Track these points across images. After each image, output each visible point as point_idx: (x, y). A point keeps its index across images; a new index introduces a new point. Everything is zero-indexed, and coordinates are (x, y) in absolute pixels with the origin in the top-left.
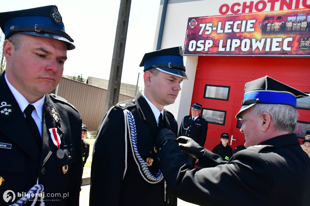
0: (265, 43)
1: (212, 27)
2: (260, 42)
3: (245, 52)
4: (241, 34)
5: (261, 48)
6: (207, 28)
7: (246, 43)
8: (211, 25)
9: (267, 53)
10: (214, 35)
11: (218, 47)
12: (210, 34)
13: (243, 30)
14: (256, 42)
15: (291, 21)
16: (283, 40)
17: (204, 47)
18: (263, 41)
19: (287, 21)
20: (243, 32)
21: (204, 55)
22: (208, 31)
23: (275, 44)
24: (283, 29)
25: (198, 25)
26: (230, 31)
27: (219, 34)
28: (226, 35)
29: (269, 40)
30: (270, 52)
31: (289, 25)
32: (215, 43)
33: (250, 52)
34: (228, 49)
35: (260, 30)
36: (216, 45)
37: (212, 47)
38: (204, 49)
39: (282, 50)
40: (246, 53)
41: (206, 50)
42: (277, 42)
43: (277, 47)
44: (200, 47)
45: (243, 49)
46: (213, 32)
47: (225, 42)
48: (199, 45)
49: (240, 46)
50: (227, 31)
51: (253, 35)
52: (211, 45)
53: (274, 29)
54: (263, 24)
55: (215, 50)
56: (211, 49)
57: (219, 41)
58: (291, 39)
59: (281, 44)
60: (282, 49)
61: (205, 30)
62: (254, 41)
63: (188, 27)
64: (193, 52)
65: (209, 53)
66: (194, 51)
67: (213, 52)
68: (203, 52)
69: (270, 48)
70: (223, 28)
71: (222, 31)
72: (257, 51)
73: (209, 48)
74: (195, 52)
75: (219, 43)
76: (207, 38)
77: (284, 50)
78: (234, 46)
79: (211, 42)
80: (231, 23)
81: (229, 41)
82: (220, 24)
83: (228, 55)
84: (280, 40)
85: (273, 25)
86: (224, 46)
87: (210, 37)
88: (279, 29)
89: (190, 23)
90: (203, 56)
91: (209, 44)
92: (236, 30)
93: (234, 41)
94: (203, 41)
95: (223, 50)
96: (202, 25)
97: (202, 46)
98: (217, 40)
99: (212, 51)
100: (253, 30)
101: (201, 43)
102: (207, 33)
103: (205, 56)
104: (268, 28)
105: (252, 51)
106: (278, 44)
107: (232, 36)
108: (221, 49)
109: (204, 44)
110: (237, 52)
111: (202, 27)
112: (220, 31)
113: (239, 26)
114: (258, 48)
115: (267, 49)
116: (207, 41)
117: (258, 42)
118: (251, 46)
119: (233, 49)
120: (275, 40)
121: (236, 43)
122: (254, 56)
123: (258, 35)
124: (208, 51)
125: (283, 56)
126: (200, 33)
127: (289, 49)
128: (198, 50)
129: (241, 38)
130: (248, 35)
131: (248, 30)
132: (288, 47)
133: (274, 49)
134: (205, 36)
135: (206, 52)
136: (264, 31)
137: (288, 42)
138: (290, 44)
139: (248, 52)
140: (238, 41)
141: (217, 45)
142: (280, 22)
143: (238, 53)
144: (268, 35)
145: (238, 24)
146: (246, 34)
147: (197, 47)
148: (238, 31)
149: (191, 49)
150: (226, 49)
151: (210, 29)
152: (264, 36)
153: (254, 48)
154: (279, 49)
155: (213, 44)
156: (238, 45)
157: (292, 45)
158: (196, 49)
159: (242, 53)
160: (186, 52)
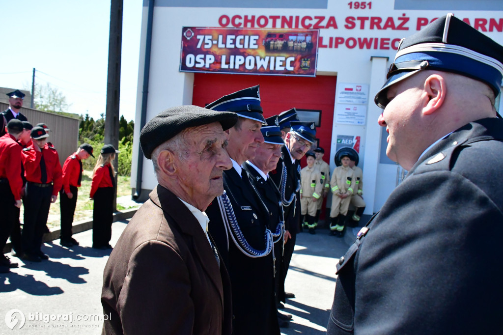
0: (269, 62)
1: (212, 40)
2: (264, 59)
4: (245, 51)
5: (265, 67)
6: (206, 41)
7: (250, 61)
8: (210, 37)
9: (272, 72)
10: (215, 50)
11: (220, 63)
12: (210, 48)
13: (246, 46)
14: (261, 59)
15: (292, 40)
16: (286, 59)
17: (205, 63)
18: (267, 59)
19: (288, 40)
20: (246, 49)
21: (205, 72)
22: (208, 44)
23: (278, 63)
24: (285, 49)
25: (195, 36)
26: (233, 46)
27: (221, 48)
28: (228, 51)
29: (272, 59)
30: (275, 71)
31: (291, 44)
33: (255, 70)
34: (232, 66)
35: (264, 48)
36: (218, 61)
37: (214, 63)
38: (205, 66)
40: (251, 71)
41: (207, 66)
42: (281, 61)
43: (280, 66)
44: (200, 63)
45: (248, 67)
46: (214, 47)
47: (228, 58)
48: (198, 60)
49: (245, 63)
50: (229, 46)
51: (256, 53)
52: (213, 60)
53: (277, 47)
54: (266, 42)
55: (217, 66)
56: (213, 65)
57: (221, 57)
58: (293, 59)
59: (284, 63)
60: (285, 69)
61: (204, 43)
62: (258, 58)
63: (184, 38)
64: (191, 68)
65: (211, 70)
67: (216, 69)
68: (204, 68)
69: (275, 67)
70: (224, 42)
71: (223, 46)
72: (262, 69)
73: (210, 64)
74: (194, 68)
75: (221, 59)
76: (207, 52)
77: (287, 70)
78: (238, 63)
79: (212, 57)
80: (233, 37)
81: (232, 57)
82: (221, 37)
83: (232, 73)
84: (283, 59)
85: (276, 43)
86: (228, 63)
87: (210, 52)
88: (281, 47)
89: (185, 34)
91: (210, 59)
92: (239, 46)
93: (238, 57)
94: (202, 56)
95: (226, 67)
96: (200, 37)
97: (202, 61)
98: (219, 56)
99: (214, 68)
100: (256, 47)
101: (200, 58)
102: (206, 47)
104: (272, 46)
105: (257, 69)
106: (281, 63)
107: (235, 52)
108: (224, 66)
109: (204, 59)
110: (242, 69)
111: (199, 40)
112: (221, 45)
113: (242, 42)
114: (262, 66)
116: (208, 57)
117: (262, 60)
118: (256, 64)
119: (237, 67)
120: (278, 59)
121: (240, 60)
122: (259, 74)
123: (262, 52)
124: (210, 68)
125: (287, 75)
126: (199, 46)
127: (292, 69)
128: (198, 66)
129: (245, 54)
130: (252, 52)
131: (252, 46)
132: (291, 66)
133: (278, 68)
134: (205, 50)
135: (207, 69)
136: (268, 48)
137: (291, 62)
138: (292, 63)
139: (253, 71)
140: (242, 58)
141: (220, 61)
142: (282, 40)
143: (243, 71)
144: (272, 53)
145: (241, 40)
146: (250, 51)
147: (196, 62)
148: (241, 46)
149: (188, 65)
150: (229, 66)
151: (210, 42)
152: (268, 54)
153: (259, 67)
154: (282, 69)
155: (215, 60)
156: (242, 62)
157: (294, 65)
158: (195, 65)
159: (246, 71)
160: (184, 67)
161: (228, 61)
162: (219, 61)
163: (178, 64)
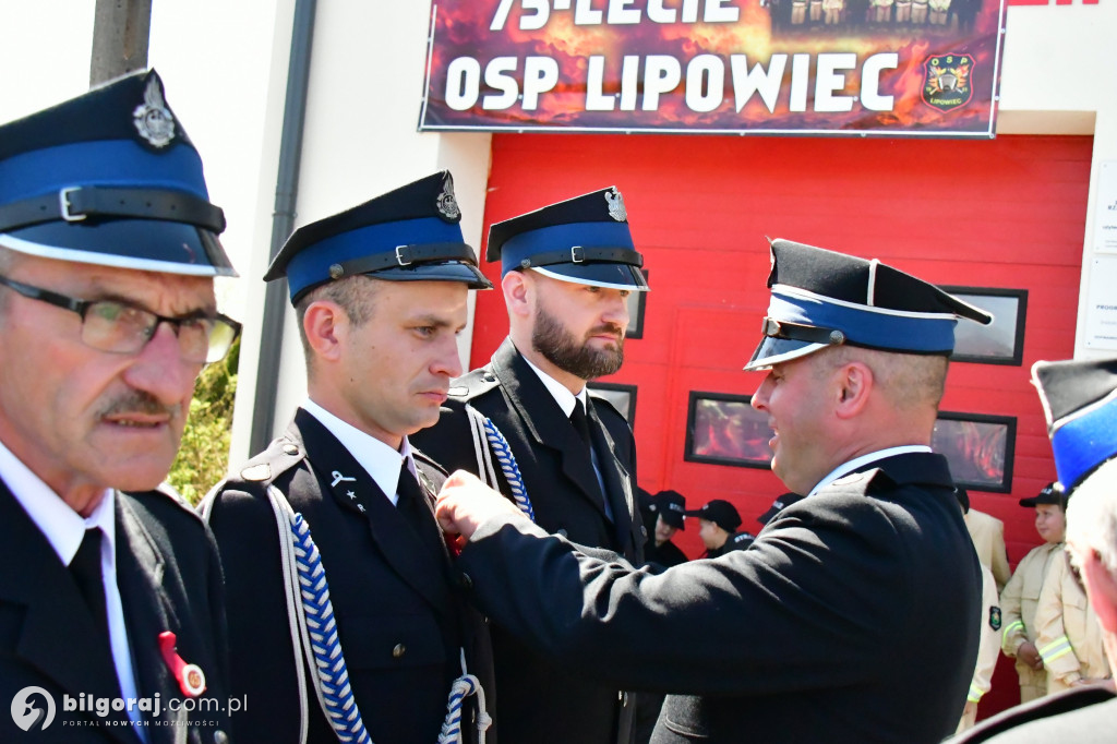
0: (787, 77)
2: (766, 69)
3: (705, 115)
4: (684, 34)
5: (770, 100)
6: (528, 2)
7: (705, 74)
9: (799, 120)
10: (562, 34)
11: (584, 89)
12: (542, 30)
13: (689, 14)
14: (750, 69)
16: (862, 62)
17: (521, 91)
18: (778, 64)
20: (689, 25)
21: (521, 129)
22: (534, 11)
23: (827, 81)
24: (859, 17)
26: (634, 17)
27: (585, 28)
28: (616, 37)
29: (801, 64)
30: (810, 118)
32: (567, 71)
33: (726, 116)
34: (628, 101)
36: (572, 84)
37: (554, 91)
38: (519, 102)
39: (858, 109)
40: (708, 121)
41: (530, 103)
42: (837, 71)
43: (835, 93)
44: (500, 92)
45: (694, 101)
46: (557, 21)
47: (614, 66)
48: (493, 80)
49: (682, 86)
50: (618, 15)
51: (733, 40)
52: (552, 79)
53: (823, 13)
55: (570, 105)
56: (551, 99)
57: (588, 63)
58: (891, 61)
59: (852, 82)
60: (858, 104)
61: (518, 9)
62: (739, 64)
64: (469, 116)
65: (541, 118)
66: (472, 110)
67: (563, 115)
68: (515, 114)
69: (811, 100)
71: (597, 17)
72: (755, 111)
73: (541, 96)
74: (476, 115)
75: (585, 73)
76: (531, 46)
77: (864, 109)
78: (655, 86)
79: (551, 67)
81: (631, 64)
83: (628, 130)
84: (849, 62)
86: (612, 87)
87: (541, 43)
88: (841, 14)
90: (515, 135)
91: (542, 74)
92: (658, 13)
93: (654, 63)
94: (511, 63)
95: (607, 103)
97: (509, 85)
98: (578, 58)
99: (558, 112)
100: (732, 14)
101: (503, 73)
102: (527, 23)
103: (526, 135)
104: (798, 10)
105: (734, 110)
106: (839, 82)
107: (644, 39)
108: (597, 101)
109: (518, 75)
110: (669, 113)
112: (586, 14)
114: (757, 96)
115: (798, 104)
116: (533, 64)
117: (758, 69)
118: (729, 90)
119: (651, 103)
120: (826, 64)
121: (661, 73)
122: (742, 132)
123: (756, 38)
124: (539, 110)
125: (863, 133)
126: (498, 23)
127: (885, 104)
128: (490, 103)
129: (685, 49)
130: (714, 39)
131: (714, 13)
132: (881, 92)
133: (825, 104)
134: (520, 38)
135: (528, 117)
136: (781, 20)
137: (883, 73)
138: (887, 82)
139: (716, 118)
140: (671, 64)
141: (580, 81)
143: (674, 119)
144: (798, 38)
146: (704, 33)
147: (485, 89)
148: (670, 16)
149: (456, 102)
150: (618, 101)
151: (542, 5)
152: (782, 45)
153: (742, 97)
154: (844, 104)
155: (561, 75)
156: (671, 83)
157: (898, 86)
158: (480, 99)
159: (690, 120)
160: (437, 113)
161: (615, 79)
162: (576, 78)
163: (414, 98)
